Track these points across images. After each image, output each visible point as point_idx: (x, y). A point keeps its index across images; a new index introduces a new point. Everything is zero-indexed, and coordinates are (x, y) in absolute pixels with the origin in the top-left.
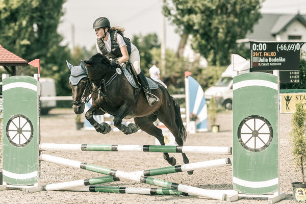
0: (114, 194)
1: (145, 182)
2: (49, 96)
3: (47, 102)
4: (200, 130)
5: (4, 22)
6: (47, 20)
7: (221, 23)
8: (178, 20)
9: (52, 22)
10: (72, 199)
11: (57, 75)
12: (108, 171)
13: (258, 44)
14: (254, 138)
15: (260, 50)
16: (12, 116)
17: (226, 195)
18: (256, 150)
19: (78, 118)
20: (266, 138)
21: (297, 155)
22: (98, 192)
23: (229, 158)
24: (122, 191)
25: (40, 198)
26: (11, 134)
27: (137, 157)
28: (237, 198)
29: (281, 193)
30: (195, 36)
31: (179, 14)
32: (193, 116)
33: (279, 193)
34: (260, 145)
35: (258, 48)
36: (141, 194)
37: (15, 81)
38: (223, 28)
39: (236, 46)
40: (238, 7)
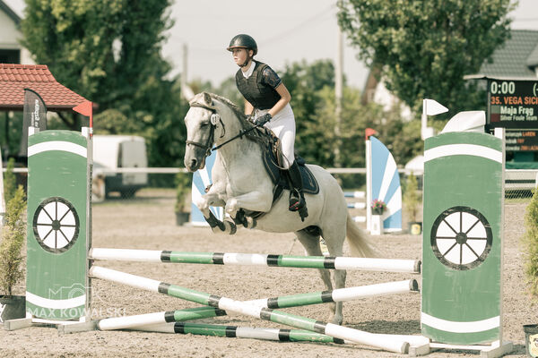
0: (217, 338)
1: (268, 318)
2: (136, 166)
3: (132, 176)
4: (389, 230)
5: (62, 37)
6: (137, 34)
7: (436, 45)
8: (363, 38)
9: (146, 38)
10: (142, 346)
11: (150, 132)
12: (207, 298)
13: (500, 82)
14: (458, 245)
15: (505, 92)
16: (43, 199)
17: (408, 345)
18: (462, 267)
19: (180, 205)
20: (480, 247)
21: (533, 277)
22: (189, 334)
23: (415, 281)
24: (231, 334)
25: (87, 343)
26: (42, 231)
27: (271, 274)
28: (427, 350)
29: (504, 343)
30: (393, 66)
31: (366, 29)
32: (378, 205)
33: (501, 343)
34: (469, 258)
35: (499, 89)
36: (262, 339)
37: (50, 139)
38: (440, 54)
39: (463, 86)
40: (467, 18)
